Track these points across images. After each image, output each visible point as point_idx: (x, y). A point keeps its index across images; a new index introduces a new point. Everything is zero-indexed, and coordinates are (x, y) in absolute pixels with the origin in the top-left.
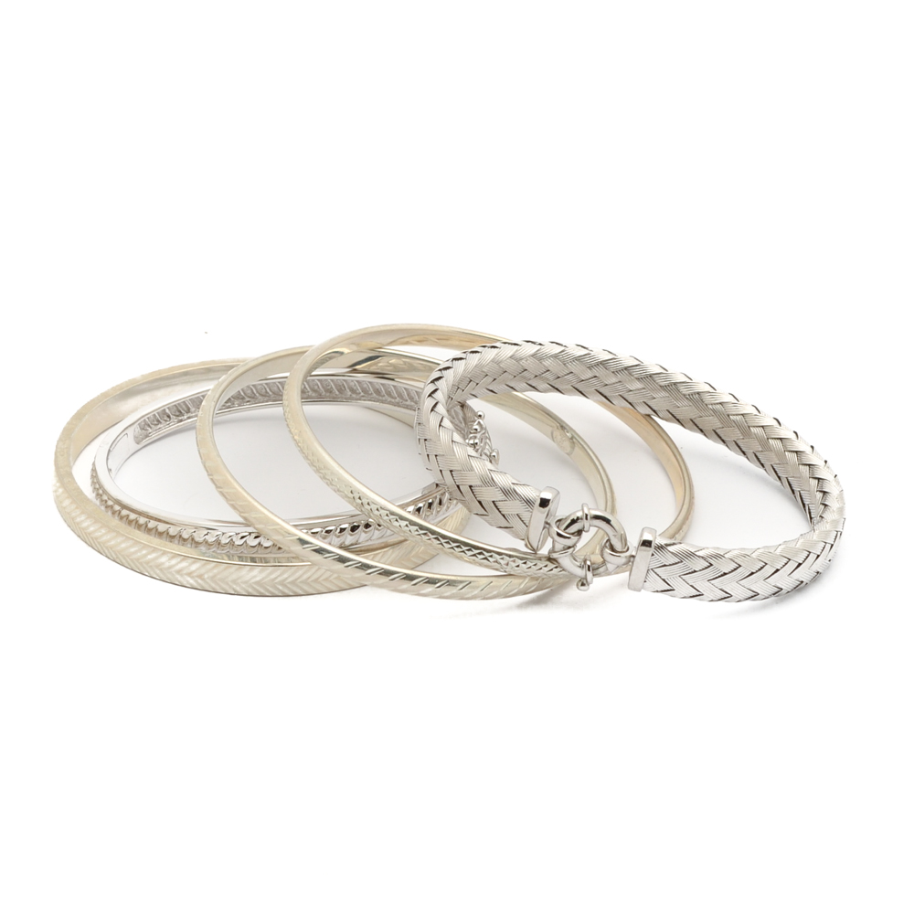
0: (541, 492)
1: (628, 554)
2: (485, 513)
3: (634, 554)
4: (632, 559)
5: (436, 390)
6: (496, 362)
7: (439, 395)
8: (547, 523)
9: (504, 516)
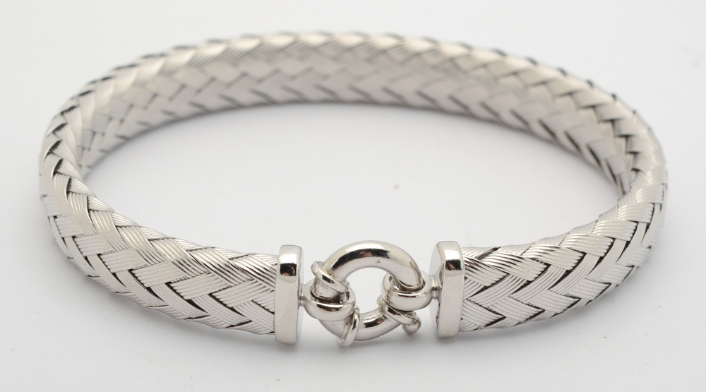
0: (278, 257)
1: (426, 288)
2: (202, 313)
3: (434, 285)
4: (435, 294)
5: (60, 162)
6: (116, 97)
7: (68, 168)
8: (300, 298)
9: (232, 309)
